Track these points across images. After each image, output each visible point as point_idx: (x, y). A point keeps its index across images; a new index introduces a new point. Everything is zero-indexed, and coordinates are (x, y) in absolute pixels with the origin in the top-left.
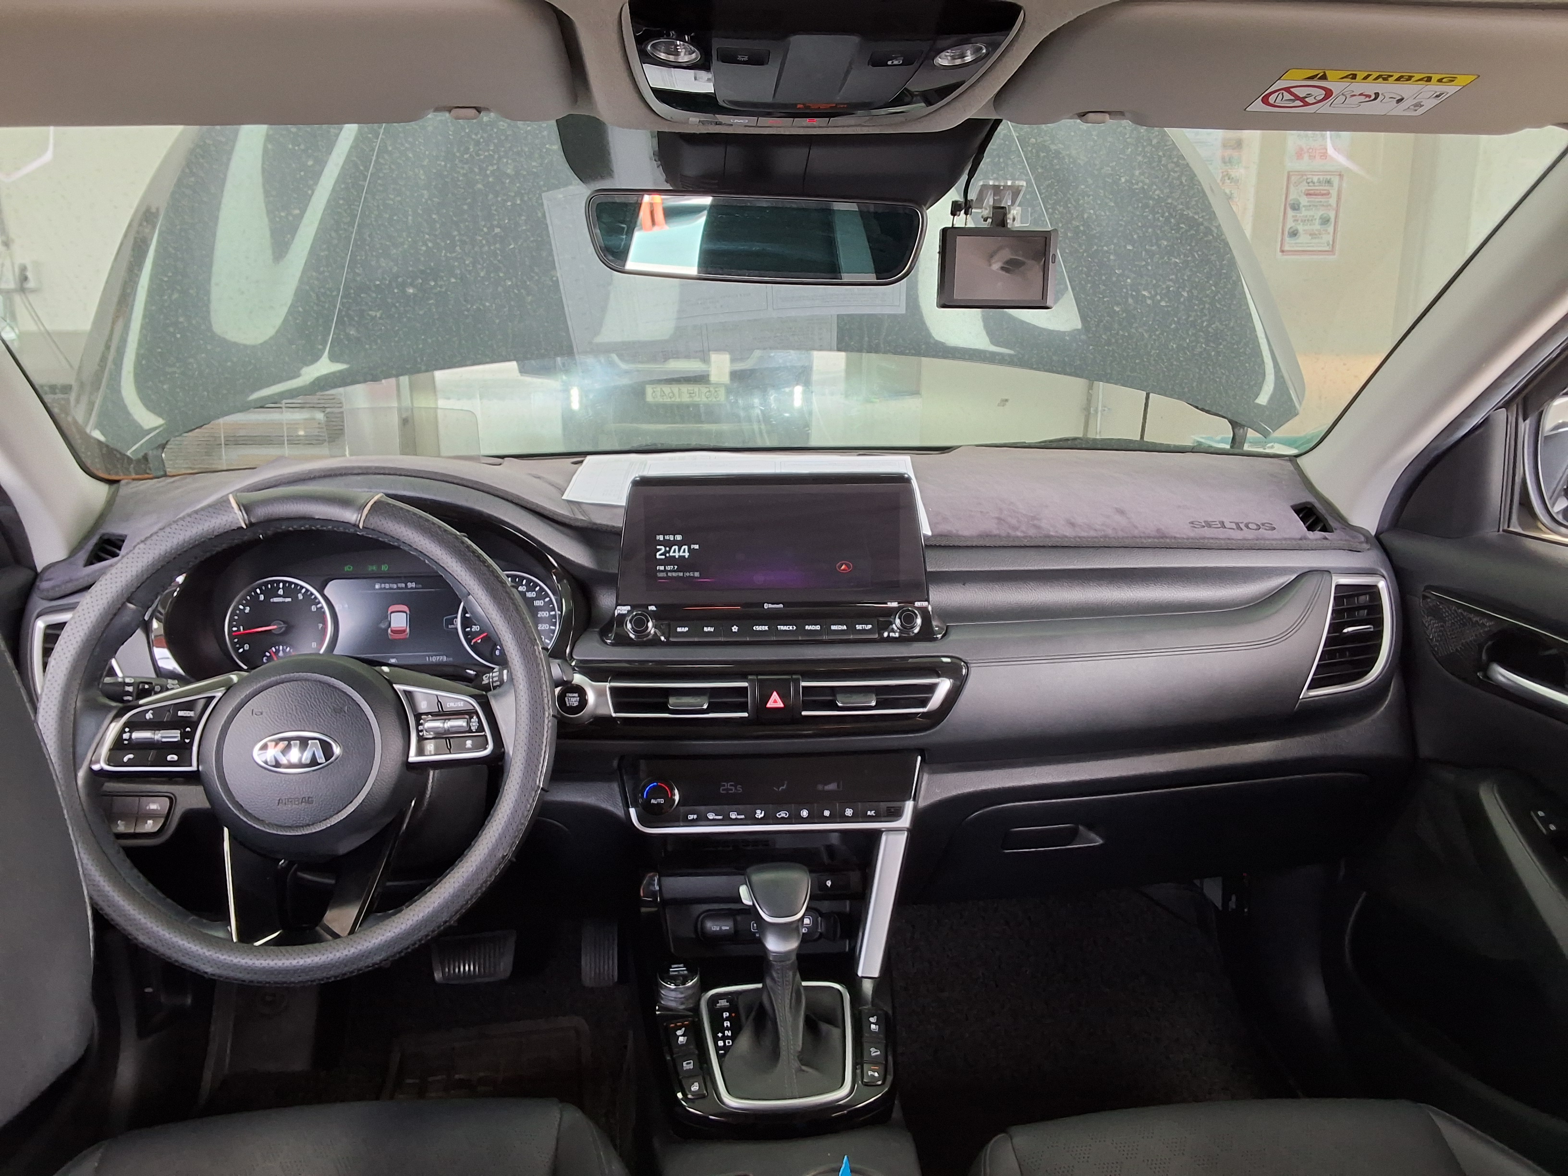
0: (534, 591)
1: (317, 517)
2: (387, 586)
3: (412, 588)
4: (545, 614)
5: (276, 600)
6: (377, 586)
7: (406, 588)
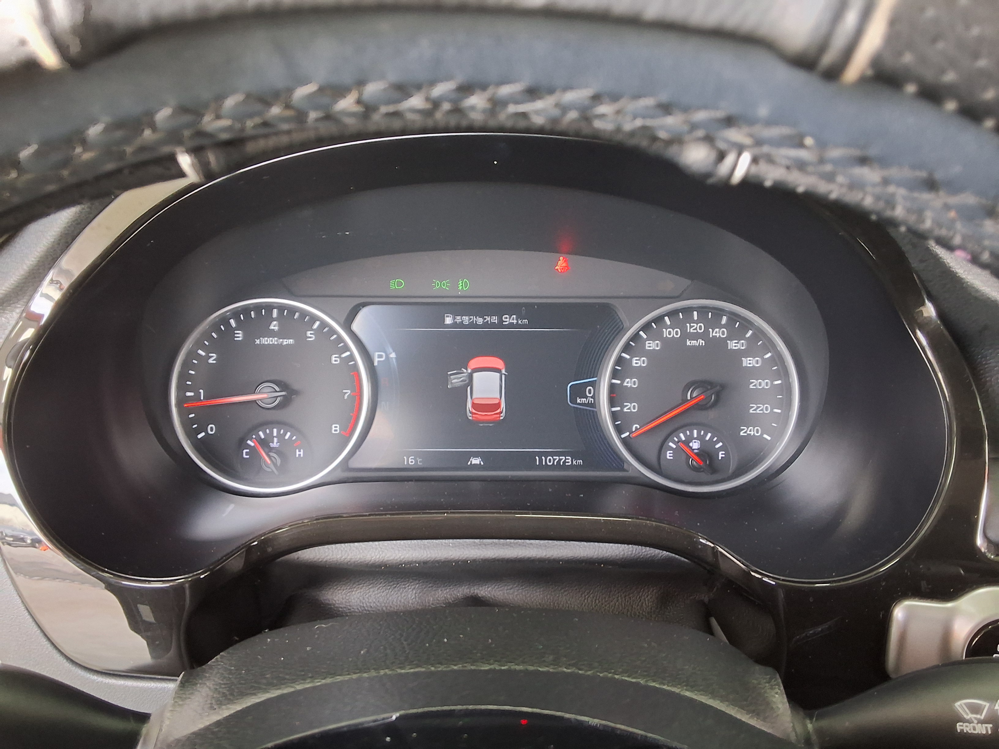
0: (744, 339)
2: (466, 320)
3: (511, 325)
4: (763, 384)
5: (266, 341)
6: (448, 320)
7: (500, 324)
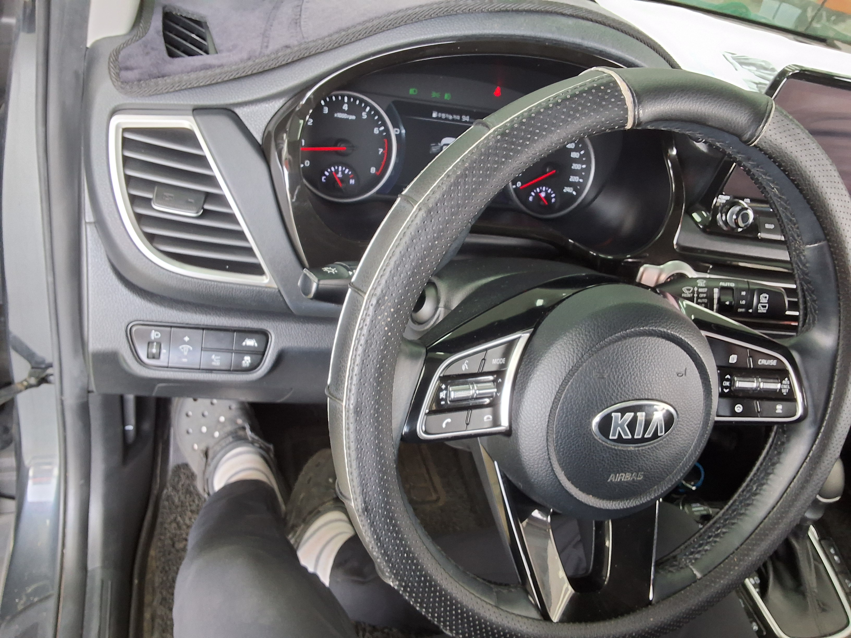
1: (710, 124)
2: (444, 116)
3: (466, 122)
5: (339, 115)
6: (434, 115)
7: (461, 120)
